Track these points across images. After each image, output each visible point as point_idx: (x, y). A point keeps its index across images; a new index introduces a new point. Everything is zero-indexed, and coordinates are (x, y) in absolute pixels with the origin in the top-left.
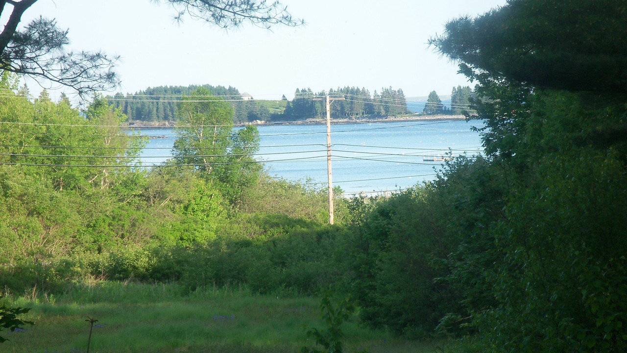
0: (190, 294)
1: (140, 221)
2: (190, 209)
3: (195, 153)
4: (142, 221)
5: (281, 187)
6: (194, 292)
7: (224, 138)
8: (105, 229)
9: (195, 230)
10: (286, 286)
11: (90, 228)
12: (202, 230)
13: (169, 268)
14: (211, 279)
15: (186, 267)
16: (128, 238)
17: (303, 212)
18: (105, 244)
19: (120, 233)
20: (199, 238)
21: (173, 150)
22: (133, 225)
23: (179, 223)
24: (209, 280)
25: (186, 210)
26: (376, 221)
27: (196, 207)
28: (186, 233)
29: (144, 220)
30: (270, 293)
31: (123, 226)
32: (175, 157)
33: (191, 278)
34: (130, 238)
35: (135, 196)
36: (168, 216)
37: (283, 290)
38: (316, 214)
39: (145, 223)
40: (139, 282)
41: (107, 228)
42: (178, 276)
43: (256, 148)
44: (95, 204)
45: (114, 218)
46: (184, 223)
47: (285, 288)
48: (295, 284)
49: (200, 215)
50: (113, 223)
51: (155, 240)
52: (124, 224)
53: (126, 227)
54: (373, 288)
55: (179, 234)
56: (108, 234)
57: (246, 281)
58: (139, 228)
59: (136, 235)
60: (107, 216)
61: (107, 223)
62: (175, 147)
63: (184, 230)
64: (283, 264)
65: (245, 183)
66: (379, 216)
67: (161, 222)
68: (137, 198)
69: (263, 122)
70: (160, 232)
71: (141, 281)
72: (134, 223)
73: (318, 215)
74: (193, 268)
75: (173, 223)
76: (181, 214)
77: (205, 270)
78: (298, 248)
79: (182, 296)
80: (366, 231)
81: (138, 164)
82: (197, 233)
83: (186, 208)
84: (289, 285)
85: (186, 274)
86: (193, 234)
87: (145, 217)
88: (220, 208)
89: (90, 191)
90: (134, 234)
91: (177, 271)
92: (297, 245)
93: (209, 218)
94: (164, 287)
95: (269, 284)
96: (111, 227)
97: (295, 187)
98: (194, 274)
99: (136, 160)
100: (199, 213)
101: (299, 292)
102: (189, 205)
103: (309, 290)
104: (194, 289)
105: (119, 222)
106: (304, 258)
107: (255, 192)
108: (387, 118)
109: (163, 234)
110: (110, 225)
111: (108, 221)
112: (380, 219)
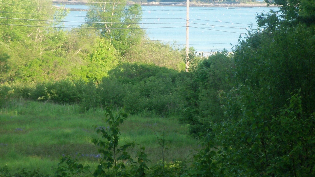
0: (85, 112)
1: (60, 64)
2: (94, 57)
3: (100, 20)
4: (62, 64)
5: (157, 46)
6: (88, 111)
7: (120, 11)
8: (37, 68)
9: (96, 71)
10: (148, 110)
11: (27, 67)
12: (101, 72)
13: (74, 95)
14: (100, 103)
15: (84, 94)
16: (52, 75)
17: (169, 63)
18: (37, 78)
19: (47, 71)
20: (99, 77)
21: (85, 18)
22: (56, 66)
23: (86, 66)
24: (99, 104)
25: (91, 58)
26: (202, 69)
27: (98, 56)
28: (90, 73)
29: (63, 63)
30: (138, 114)
31: (49, 66)
32: (87, 23)
33: (86, 102)
34: (53, 75)
35: (59, 47)
36: (79, 61)
37: (146, 112)
38: (177, 65)
39: (63, 65)
40: (53, 104)
41: (38, 67)
42: (79, 100)
43: (139, 19)
44: (31, 51)
45: (43, 61)
46: (90, 66)
47: (148, 111)
48: (155, 108)
49: (101, 62)
50: (43, 64)
51: (69, 77)
52: (49, 65)
53: (51, 67)
54: (197, 112)
55: (85, 74)
56: (39, 71)
57: (123, 106)
58: (59, 68)
59: (57, 73)
60: (39, 59)
61: (38, 64)
62: (87, 16)
63: (89, 71)
64: (148, 96)
65: (131, 42)
66: (204, 66)
67: (74, 65)
68: (60, 49)
69: (157, 3)
70: (73, 71)
71: (55, 103)
72: (56, 65)
73: (179, 65)
74: (89, 95)
75: (82, 66)
76: (88, 60)
77: (97, 97)
78: (159, 86)
79: (80, 113)
80: (195, 75)
81: (62, 26)
82: (97, 74)
83: (91, 56)
84: (150, 109)
85: (84, 99)
86: (95, 74)
87: (64, 61)
88: (114, 58)
89: (29, 42)
90: (56, 72)
91: (79, 97)
92: (159, 84)
93: (106, 64)
94: (68, 107)
95: (137, 108)
96: (41, 67)
97: (165, 46)
98: (89, 99)
99: (61, 23)
100: (100, 60)
101: (156, 114)
102: (93, 54)
103: (163, 113)
104: (88, 109)
105: (47, 64)
106: (162, 92)
107: (138, 48)
108: (239, 4)
109: (75, 73)
110: (40, 65)
111: (39, 62)
112: (205, 68)
